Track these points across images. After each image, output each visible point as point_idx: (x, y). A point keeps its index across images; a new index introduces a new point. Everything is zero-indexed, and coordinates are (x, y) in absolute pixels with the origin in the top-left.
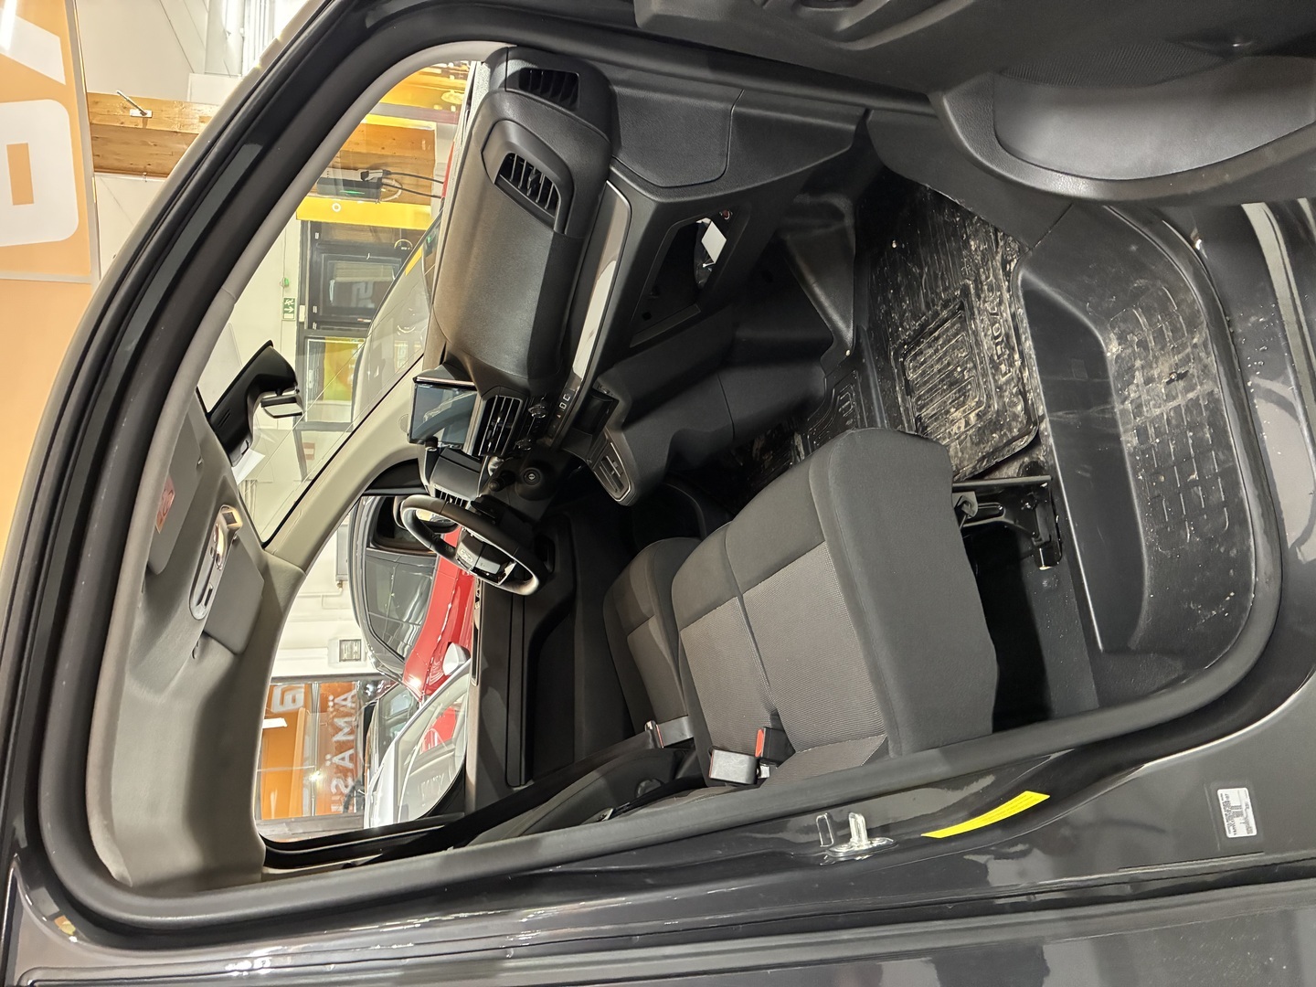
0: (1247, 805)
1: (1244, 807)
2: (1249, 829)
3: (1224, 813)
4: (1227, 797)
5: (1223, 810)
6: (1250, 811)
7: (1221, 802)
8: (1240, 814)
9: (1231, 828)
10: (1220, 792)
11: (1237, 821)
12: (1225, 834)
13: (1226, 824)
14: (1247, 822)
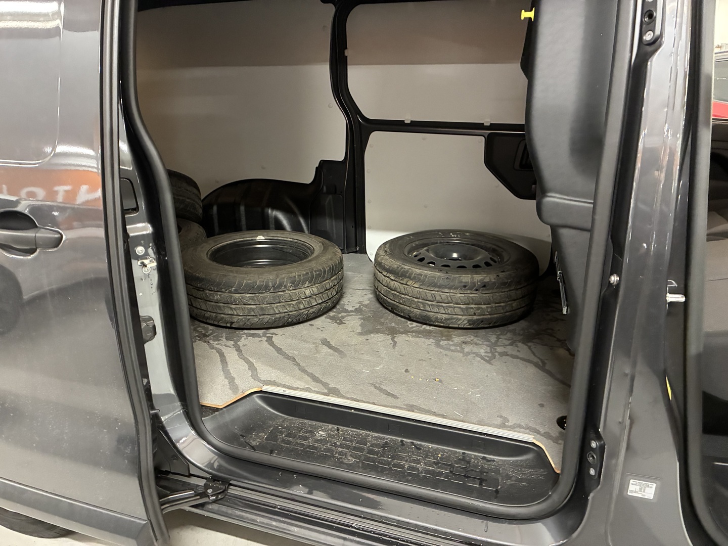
0: (644, 495)
1: (643, 493)
2: (632, 491)
3: (643, 482)
4: (651, 487)
5: (645, 482)
6: (640, 496)
7: (649, 483)
8: (641, 490)
9: (635, 483)
10: (655, 485)
11: (638, 488)
12: (633, 479)
13: (638, 481)
14: (635, 492)
